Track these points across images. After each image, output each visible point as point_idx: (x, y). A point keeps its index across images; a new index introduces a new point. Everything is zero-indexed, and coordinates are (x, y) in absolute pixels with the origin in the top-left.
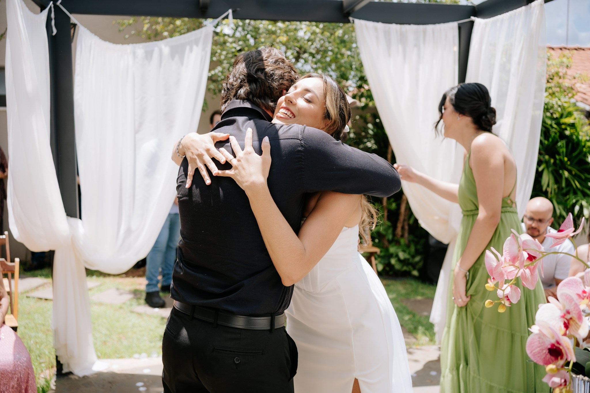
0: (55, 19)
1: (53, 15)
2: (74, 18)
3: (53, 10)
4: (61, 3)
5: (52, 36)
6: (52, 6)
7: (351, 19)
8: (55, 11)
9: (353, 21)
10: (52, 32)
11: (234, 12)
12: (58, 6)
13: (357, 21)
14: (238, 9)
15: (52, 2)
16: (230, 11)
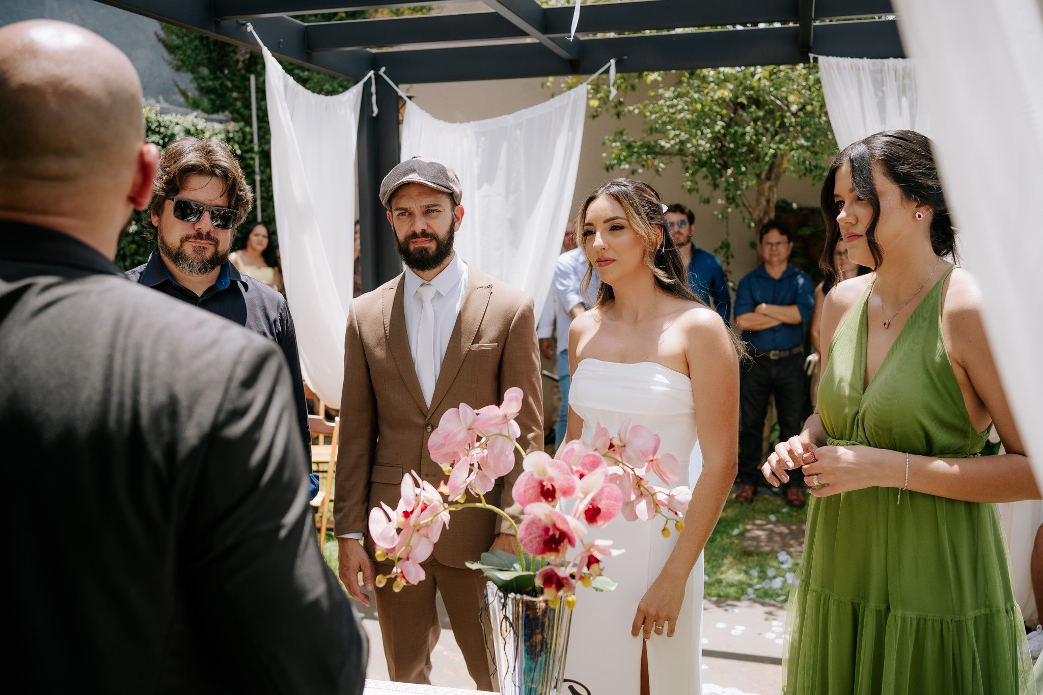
0: (377, 94)
1: (373, 89)
2: (402, 91)
3: (373, 81)
4: (384, 73)
5: (373, 117)
6: (373, 77)
7: (811, 56)
8: (376, 83)
9: (816, 60)
10: (372, 112)
11: (617, 64)
12: (381, 76)
13: (821, 59)
14: (626, 57)
15: (371, 73)
16: (613, 61)
